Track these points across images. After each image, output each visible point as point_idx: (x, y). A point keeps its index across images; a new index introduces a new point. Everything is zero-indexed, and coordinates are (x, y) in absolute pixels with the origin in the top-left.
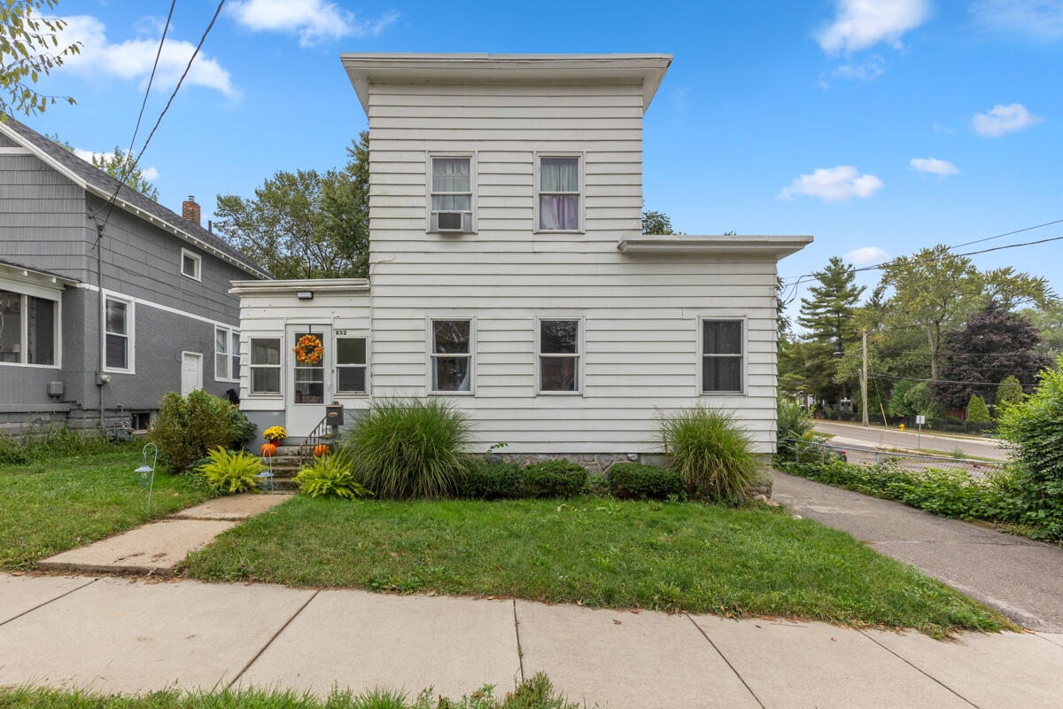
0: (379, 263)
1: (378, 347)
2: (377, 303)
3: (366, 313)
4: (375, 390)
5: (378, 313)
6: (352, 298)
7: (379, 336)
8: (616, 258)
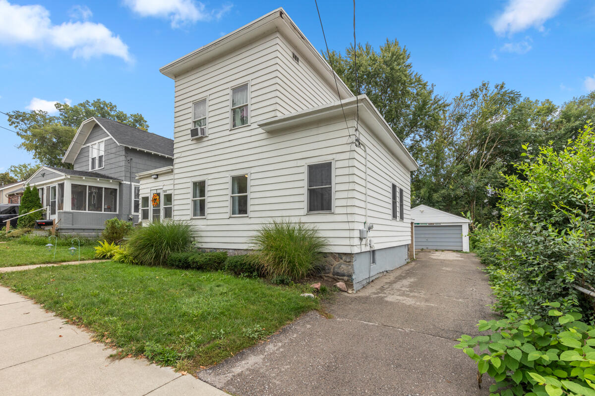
0: (177, 158)
1: (176, 197)
2: (176, 176)
3: (172, 182)
4: (175, 217)
5: (177, 181)
6: (169, 176)
7: (176, 192)
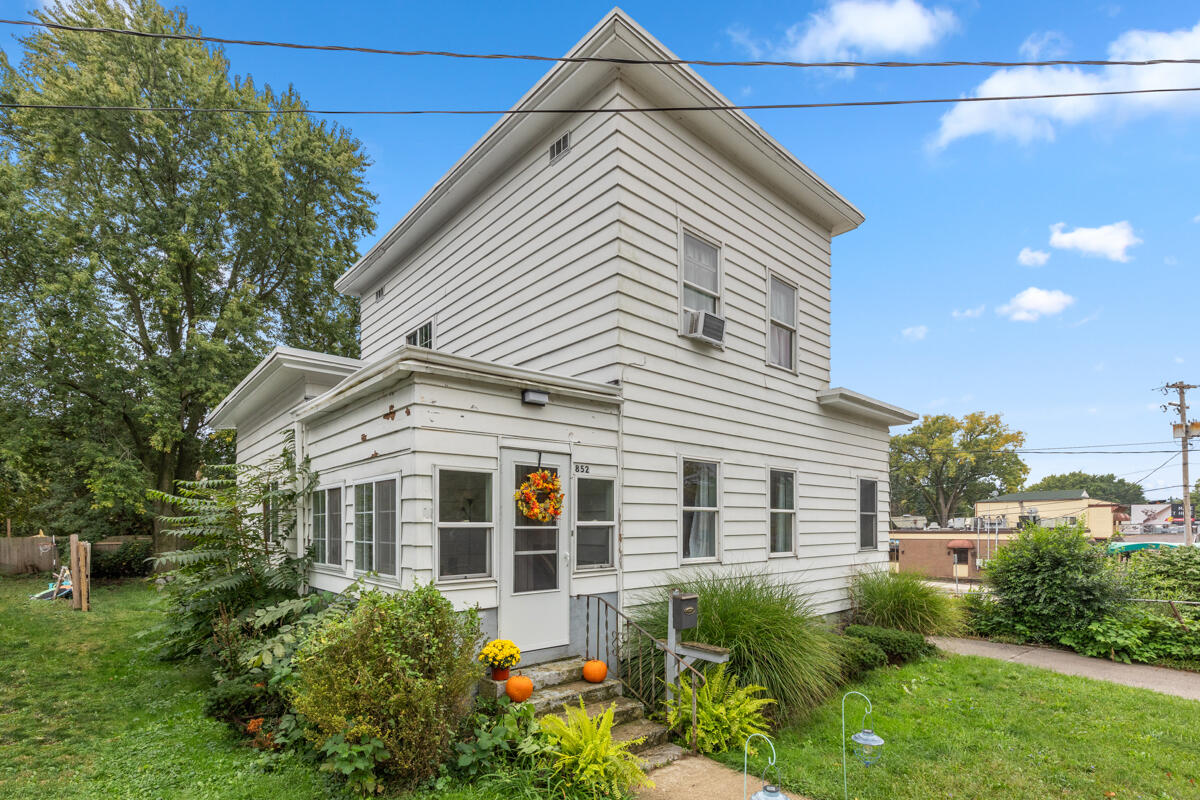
0: (630, 366)
1: (630, 496)
3: (609, 439)
4: (626, 560)
5: (629, 444)
6: (596, 415)
7: (630, 478)
8: (814, 408)
